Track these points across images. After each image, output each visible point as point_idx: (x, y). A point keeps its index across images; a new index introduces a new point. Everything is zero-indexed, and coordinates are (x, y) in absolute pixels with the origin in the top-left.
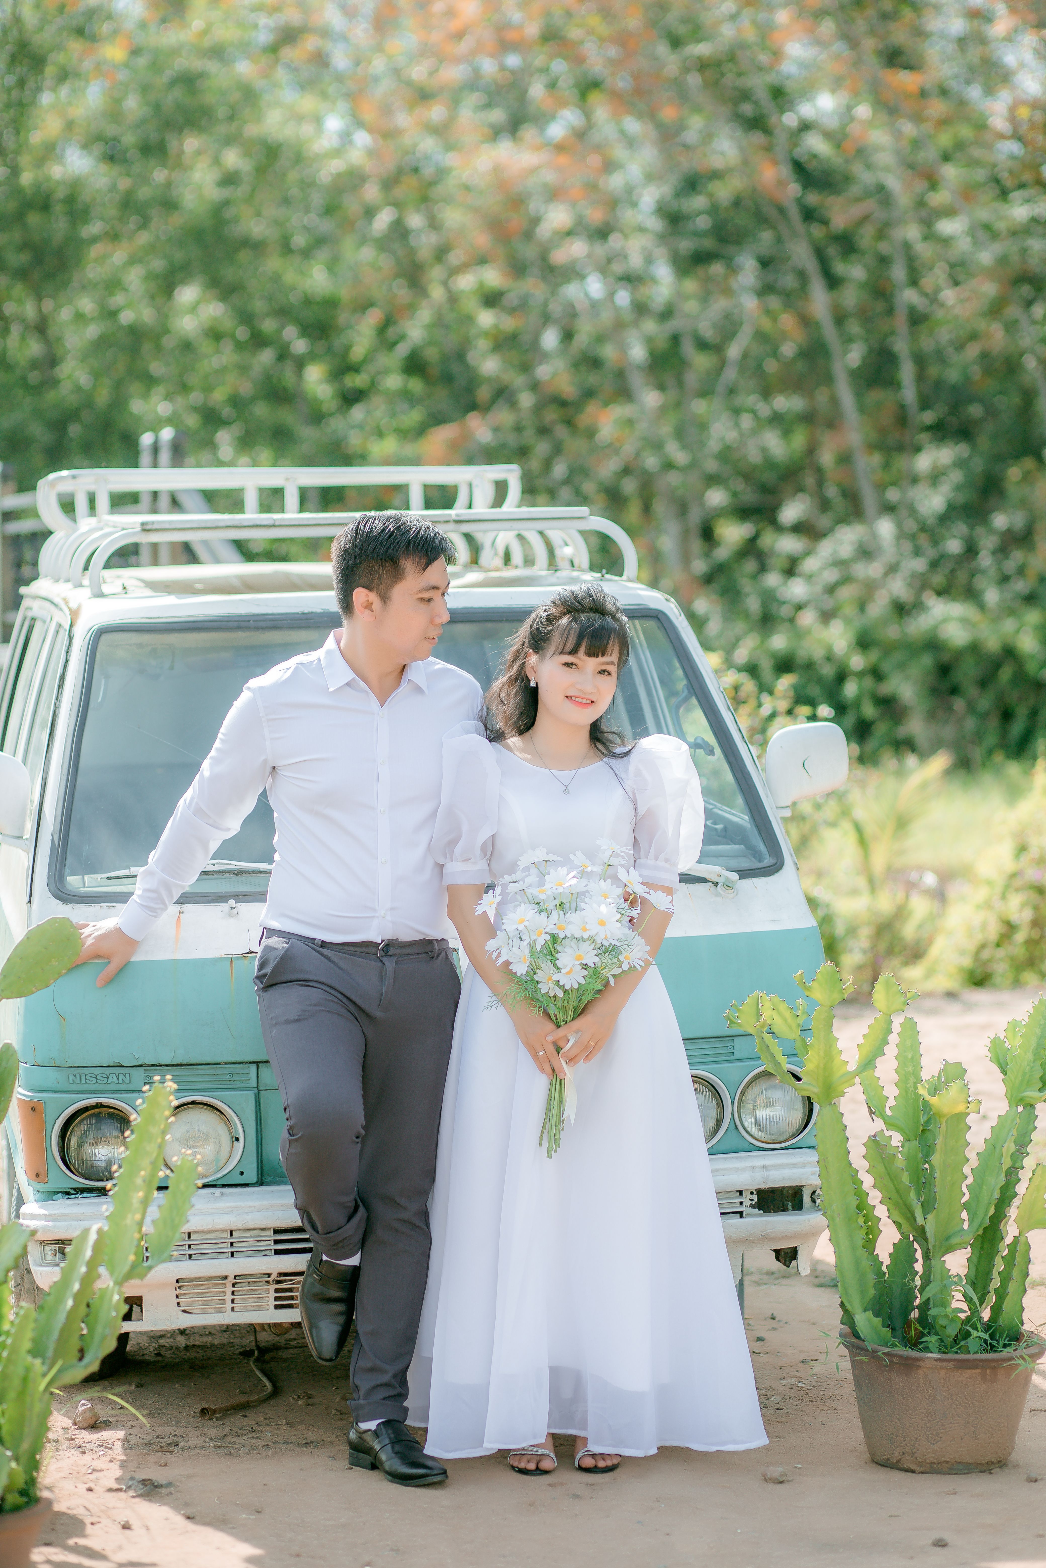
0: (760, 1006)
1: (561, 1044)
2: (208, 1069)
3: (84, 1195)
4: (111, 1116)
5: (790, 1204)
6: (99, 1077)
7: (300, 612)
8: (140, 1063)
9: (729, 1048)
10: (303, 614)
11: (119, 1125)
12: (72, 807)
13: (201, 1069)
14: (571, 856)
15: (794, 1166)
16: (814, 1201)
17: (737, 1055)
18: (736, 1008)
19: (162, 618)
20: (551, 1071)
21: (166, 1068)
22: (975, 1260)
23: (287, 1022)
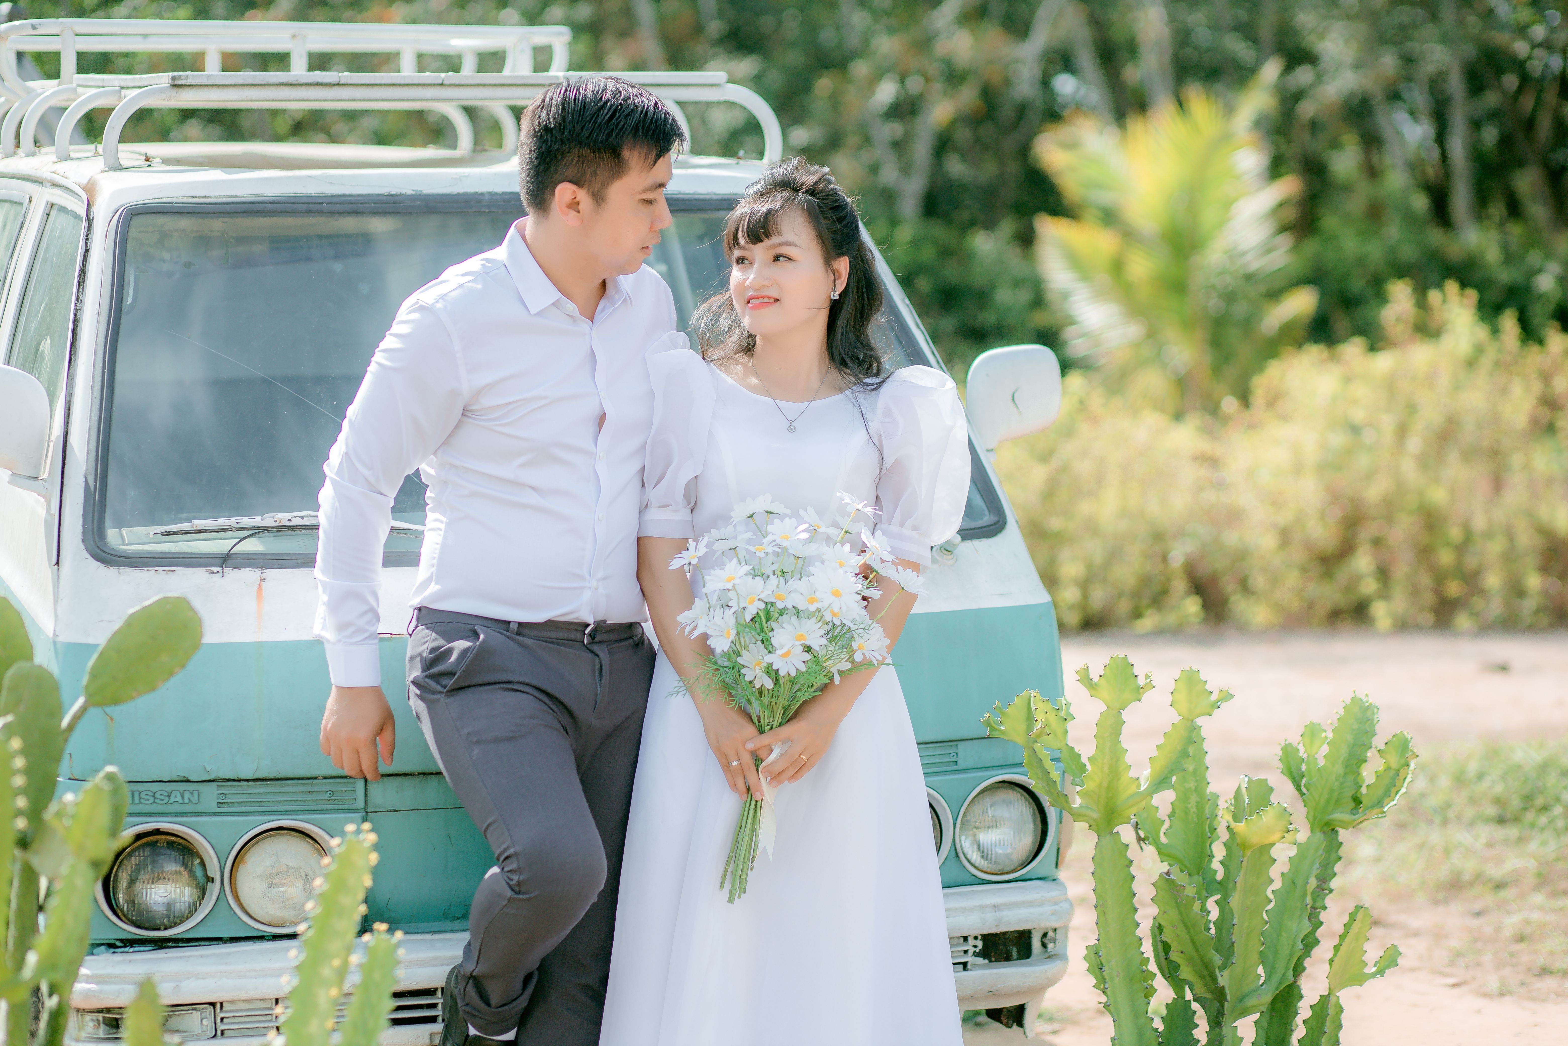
0: (1033, 708)
1: (762, 754)
2: (302, 784)
3: (137, 949)
4: (170, 844)
5: (1014, 950)
6: (157, 795)
7: (386, 194)
8: (212, 778)
9: (951, 755)
10: (390, 195)
11: (181, 857)
12: (109, 440)
13: (292, 785)
14: (801, 512)
15: (1031, 904)
16: (1044, 945)
17: (962, 765)
18: (1000, 711)
19: (210, 197)
20: (744, 789)
21: (246, 783)
22: (1265, 1024)
23: (497, 740)
